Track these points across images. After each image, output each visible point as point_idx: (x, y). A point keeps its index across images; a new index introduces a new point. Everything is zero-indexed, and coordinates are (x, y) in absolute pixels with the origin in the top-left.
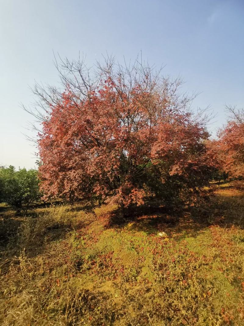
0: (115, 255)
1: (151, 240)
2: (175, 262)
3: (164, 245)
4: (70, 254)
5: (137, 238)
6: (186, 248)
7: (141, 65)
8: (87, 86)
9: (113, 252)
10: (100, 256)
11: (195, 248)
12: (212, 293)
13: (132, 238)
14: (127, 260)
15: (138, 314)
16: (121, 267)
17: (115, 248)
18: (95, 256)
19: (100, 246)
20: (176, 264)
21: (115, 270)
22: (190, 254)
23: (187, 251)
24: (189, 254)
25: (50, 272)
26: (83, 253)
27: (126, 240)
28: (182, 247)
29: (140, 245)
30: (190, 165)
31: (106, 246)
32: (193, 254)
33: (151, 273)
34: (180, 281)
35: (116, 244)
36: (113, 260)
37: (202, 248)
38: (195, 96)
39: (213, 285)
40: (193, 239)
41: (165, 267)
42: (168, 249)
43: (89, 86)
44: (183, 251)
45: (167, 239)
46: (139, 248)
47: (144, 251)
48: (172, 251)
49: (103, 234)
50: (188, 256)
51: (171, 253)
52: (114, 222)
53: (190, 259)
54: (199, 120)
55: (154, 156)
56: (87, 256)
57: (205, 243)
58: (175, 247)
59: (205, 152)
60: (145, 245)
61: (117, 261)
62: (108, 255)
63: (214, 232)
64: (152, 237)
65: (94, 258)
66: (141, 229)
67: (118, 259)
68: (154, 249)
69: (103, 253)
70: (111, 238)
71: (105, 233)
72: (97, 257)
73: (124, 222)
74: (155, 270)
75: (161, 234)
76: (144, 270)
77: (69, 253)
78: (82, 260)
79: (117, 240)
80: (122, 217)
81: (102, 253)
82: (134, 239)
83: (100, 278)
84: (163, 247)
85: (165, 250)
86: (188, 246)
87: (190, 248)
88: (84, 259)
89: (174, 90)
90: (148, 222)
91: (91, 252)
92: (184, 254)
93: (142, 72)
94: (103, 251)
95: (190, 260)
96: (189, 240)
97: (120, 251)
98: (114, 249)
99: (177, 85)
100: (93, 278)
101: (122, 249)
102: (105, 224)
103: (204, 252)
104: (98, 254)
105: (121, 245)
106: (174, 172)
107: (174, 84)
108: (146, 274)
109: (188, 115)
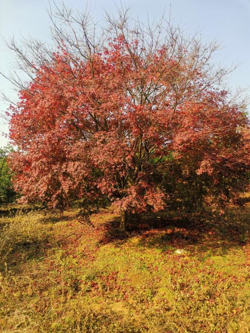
0: (121, 276)
1: (166, 259)
2: (198, 282)
3: (184, 264)
4: (61, 273)
5: (148, 256)
6: (211, 267)
7: (169, 24)
8: (90, 46)
9: (118, 272)
10: (101, 276)
11: (223, 268)
12: (243, 309)
13: (141, 256)
14: (138, 281)
15: (160, 329)
16: (130, 289)
17: (120, 268)
18: (94, 277)
19: (99, 265)
20: (200, 284)
21: (123, 292)
22: (218, 274)
23: (214, 271)
24: (216, 275)
25: (41, 293)
26: (77, 273)
27: (133, 258)
28: (207, 267)
29: (153, 264)
30: (224, 161)
31: (108, 265)
32: (221, 275)
33: (170, 293)
34: (206, 300)
35: (121, 262)
36: (118, 281)
37: (232, 268)
38: (234, 68)
39: (244, 302)
40: (220, 258)
41: (187, 287)
42: (190, 269)
43: (93, 46)
44: (208, 271)
45: (187, 258)
46: (151, 267)
47: (159, 270)
48: (194, 270)
49: (101, 250)
50: (214, 277)
51: (194, 273)
52: (113, 236)
53: (217, 279)
54: (238, 102)
55: (177, 148)
56: (84, 276)
57: (236, 263)
58: (197, 267)
59: (243, 145)
60: (159, 264)
61: (124, 283)
62: (110, 276)
63: (247, 251)
64: (167, 255)
65: (93, 279)
66: (151, 245)
67: (125, 280)
68: (172, 268)
69: (105, 273)
70: (113, 255)
71: (103, 249)
72: (97, 278)
73: (127, 236)
74: (174, 290)
75: (179, 252)
76: (161, 291)
77: (59, 273)
78: (78, 281)
79: (123, 258)
80: (124, 230)
81: (102, 273)
82: (144, 256)
83: (105, 300)
84: (182, 266)
85: (186, 269)
86: (214, 266)
87: (217, 268)
88: (80, 280)
89: (207, 57)
90: (160, 237)
91: (89, 272)
92: (209, 274)
93: (169, 34)
94: (104, 270)
95: (216, 281)
96: (216, 259)
97: (127, 271)
98: (118, 269)
99: (213, 50)
100: (97, 300)
101: (129, 268)
102: (100, 238)
103: (234, 273)
104: (98, 275)
105: (128, 263)
106: (202, 171)
107: (209, 50)
108: (165, 294)
109: (223, 93)
